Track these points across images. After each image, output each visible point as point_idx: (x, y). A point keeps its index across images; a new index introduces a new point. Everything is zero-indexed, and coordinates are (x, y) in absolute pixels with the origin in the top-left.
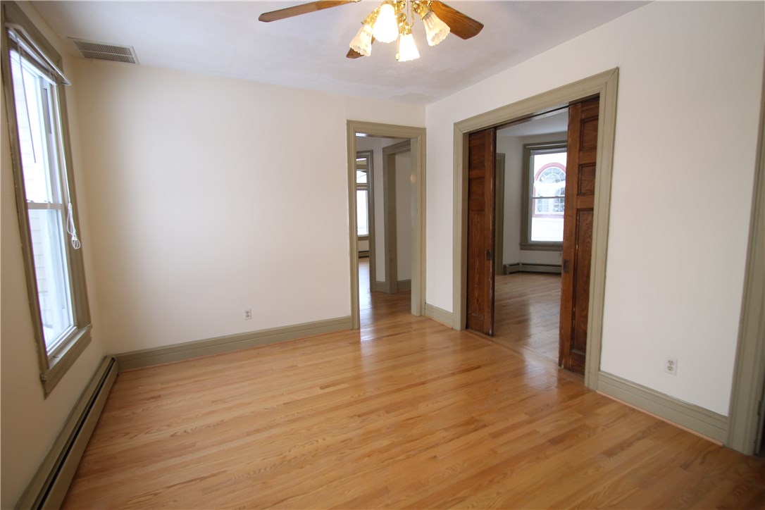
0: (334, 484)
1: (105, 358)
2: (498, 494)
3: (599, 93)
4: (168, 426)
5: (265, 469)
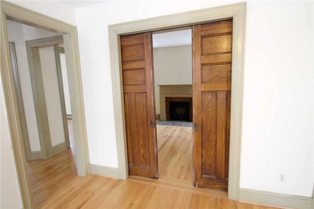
3: (233, 17)
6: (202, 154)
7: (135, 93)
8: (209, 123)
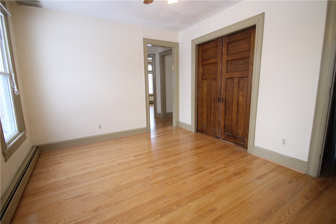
0: (141, 195)
1: (33, 147)
2: (213, 195)
3: (256, 25)
4: (65, 175)
5: (110, 190)
6: (225, 118)
7: (211, 79)
8: (229, 99)
